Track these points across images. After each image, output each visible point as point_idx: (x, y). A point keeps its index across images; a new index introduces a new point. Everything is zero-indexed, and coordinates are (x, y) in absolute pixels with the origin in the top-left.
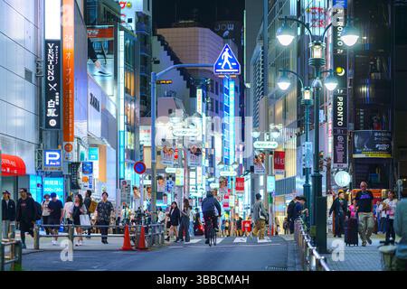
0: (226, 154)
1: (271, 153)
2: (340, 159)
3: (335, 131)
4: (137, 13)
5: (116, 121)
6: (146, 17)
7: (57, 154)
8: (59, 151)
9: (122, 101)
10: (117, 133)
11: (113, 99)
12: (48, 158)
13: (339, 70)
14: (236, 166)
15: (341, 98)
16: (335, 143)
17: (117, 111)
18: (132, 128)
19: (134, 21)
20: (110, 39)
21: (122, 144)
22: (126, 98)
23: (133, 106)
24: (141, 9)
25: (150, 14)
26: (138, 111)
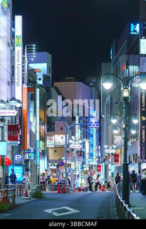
0: (91, 151)
1: (113, 155)
2: (143, 157)
3: (141, 145)
4: (44, 75)
5: (35, 135)
6: (49, 77)
7: (20, 156)
8: (21, 155)
9: (38, 125)
10: (36, 141)
11: (34, 124)
12: (16, 158)
13: (143, 118)
14: (97, 160)
15: (144, 130)
16: (141, 150)
17: (36, 130)
18: (43, 139)
19: (42, 79)
20: (32, 93)
21: (38, 147)
22: (40, 123)
23: (43, 127)
24: (46, 73)
25: (50, 75)
26: (46, 130)
